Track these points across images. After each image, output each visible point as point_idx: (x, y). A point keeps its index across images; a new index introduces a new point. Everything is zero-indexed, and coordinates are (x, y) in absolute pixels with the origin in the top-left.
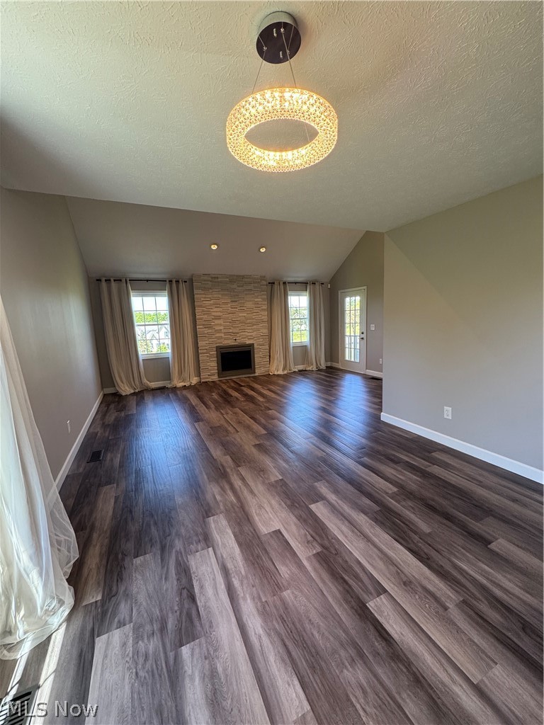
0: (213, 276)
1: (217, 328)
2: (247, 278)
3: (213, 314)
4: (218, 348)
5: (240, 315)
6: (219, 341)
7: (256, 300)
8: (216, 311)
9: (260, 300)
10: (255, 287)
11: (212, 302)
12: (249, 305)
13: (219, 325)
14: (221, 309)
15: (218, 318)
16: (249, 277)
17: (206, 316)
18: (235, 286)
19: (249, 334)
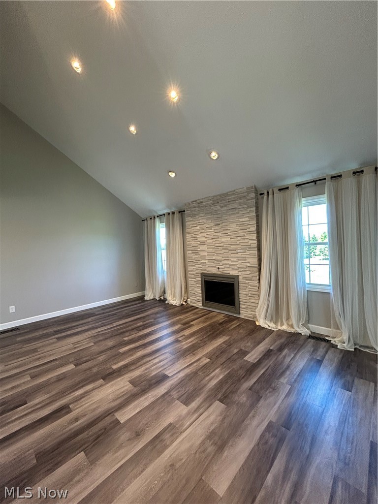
0: (199, 201)
1: (202, 254)
3: (199, 239)
4: (203, 275)
6: (204, 267)
7: (241, 220)
9: (247, 219)
10: (240, 204)
11: (198, 228)
13: (204, 251)
15: (203, 244)
19: (233, 263)
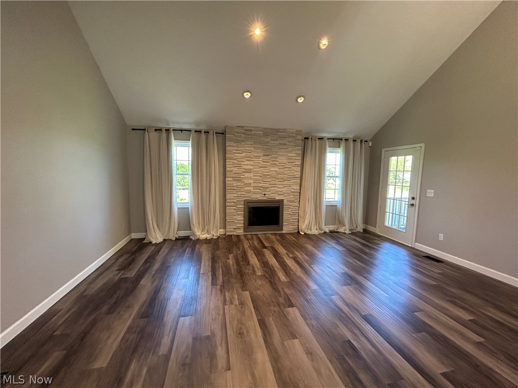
0: (246, 128)
1: (247, 181)
2: (282, 132)
3: (244, 167)
4: (247, 202)
5: (271, 169)
6: (247, 195)
7: (289, 155)
8: (247, 165)
9: (294, 155)
10: (289, 142)
11: (244, 155)
12: (282, 159)
13: (249, 178)
14: (252, 163)
15: (249, 171)
16: (284, 130)
17: (235, 169)
18: (268, 140)
19: (280, 190)
